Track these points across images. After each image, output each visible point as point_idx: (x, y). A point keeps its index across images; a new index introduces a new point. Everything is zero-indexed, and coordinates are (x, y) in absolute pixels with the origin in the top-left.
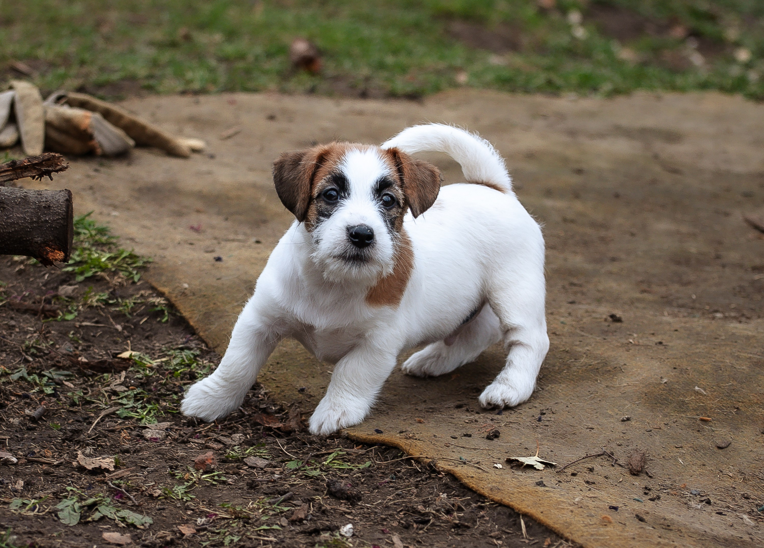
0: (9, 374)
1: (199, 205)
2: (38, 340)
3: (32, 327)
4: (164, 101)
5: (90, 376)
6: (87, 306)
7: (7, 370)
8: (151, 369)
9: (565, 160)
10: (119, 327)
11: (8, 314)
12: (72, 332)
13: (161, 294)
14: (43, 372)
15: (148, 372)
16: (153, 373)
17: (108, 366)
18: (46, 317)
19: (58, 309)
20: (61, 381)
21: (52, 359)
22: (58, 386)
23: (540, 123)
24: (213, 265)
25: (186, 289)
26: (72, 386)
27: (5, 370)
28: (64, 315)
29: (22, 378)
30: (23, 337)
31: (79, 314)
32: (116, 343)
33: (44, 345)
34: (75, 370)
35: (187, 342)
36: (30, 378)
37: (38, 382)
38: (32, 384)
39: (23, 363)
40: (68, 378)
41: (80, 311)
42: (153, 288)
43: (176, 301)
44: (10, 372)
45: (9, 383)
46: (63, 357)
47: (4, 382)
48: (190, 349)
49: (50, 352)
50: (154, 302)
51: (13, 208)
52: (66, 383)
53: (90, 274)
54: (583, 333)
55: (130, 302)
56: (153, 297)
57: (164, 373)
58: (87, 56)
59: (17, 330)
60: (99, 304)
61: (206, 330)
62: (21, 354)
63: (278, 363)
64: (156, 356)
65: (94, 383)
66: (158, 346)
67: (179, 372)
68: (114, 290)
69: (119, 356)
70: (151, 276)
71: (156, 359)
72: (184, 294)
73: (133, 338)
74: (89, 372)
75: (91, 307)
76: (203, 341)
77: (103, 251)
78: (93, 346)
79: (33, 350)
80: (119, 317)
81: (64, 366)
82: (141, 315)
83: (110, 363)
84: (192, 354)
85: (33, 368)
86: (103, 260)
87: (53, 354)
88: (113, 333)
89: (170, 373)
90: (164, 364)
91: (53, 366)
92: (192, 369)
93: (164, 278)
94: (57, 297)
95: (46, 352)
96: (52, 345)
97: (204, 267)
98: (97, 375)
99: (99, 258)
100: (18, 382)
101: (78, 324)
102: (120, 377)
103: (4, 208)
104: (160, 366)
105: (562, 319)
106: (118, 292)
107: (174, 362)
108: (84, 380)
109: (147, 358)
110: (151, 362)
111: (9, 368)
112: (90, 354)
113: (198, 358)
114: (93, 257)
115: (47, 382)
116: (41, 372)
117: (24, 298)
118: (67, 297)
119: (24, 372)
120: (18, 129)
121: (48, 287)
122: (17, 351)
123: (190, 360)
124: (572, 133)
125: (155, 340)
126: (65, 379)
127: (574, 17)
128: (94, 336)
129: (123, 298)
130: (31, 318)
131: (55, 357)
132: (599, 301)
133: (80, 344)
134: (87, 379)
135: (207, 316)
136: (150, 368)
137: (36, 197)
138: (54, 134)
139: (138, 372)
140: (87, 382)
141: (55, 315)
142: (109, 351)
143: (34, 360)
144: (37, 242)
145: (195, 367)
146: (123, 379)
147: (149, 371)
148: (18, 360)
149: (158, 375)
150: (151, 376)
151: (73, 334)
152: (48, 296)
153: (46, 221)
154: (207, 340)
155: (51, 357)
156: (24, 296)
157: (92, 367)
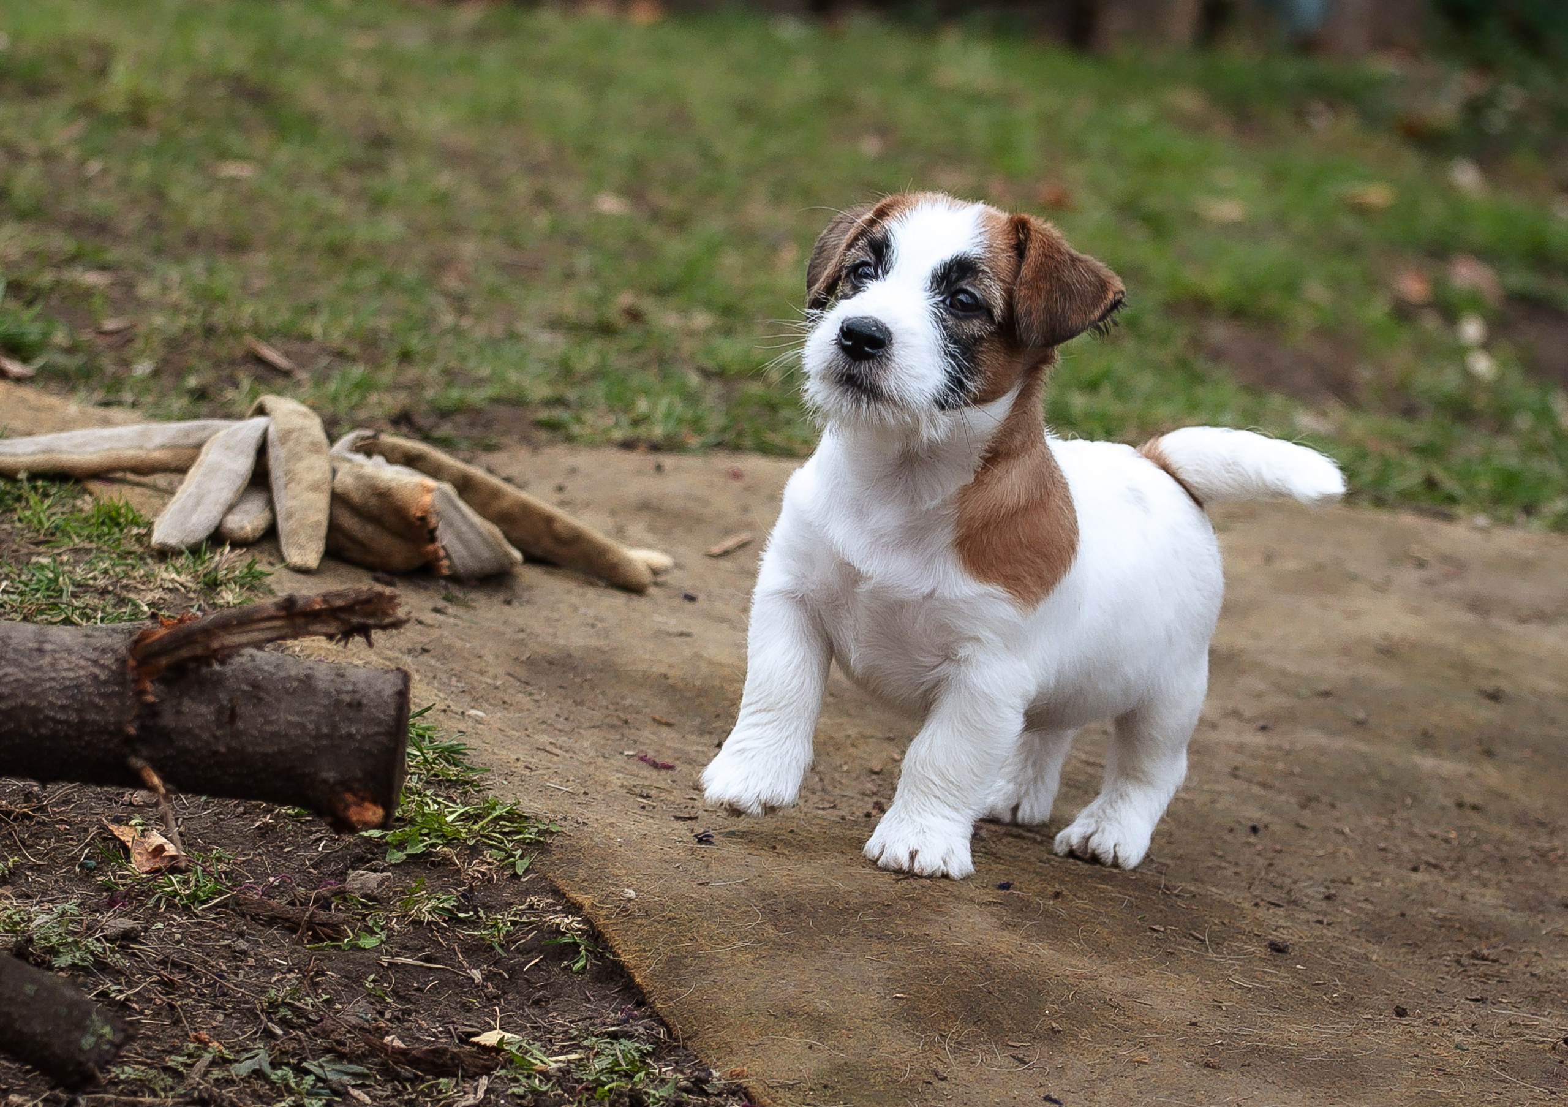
0: (230, 1061)
1: (661, 707)
2: (296, 990)
3: (285, 959)
4: (584, 459)
5: (407, 1080)
6: (408, 920)
7: (225, 1052)
8: (546, 1076)
9: (1465, 668)
10: (477, 975)
11: (233, 925)
12: (372, 977)
13: (574, 908)
14: (304, 1064)
15: (537, 1082)
16: (549, 1086)
17: (449, 1062)
18: (316, 938)
19: (345, 922)
20: (345, 1086)
21: (326, 1034)
22: (337, 1099)
23: (1410, 576)
24: (693, 851)
25: (630, 900)
26: (368, 1100)
27: (220, 1051)
28: (357, 937)
29: (258, 1074)
30: (262, 979)
31: (388, 937)
32: (467, 1008)
33: (309, 1000)
34: (375, 1064)
35: (626, 1021)
36: (275, 1075)
37: (293, 1085)
38: (279, 1088)
39: (261, 1038)
40: (359, 1082)
41: (392, 929)
42: (557, 893)
43: (606, 926)
44: (232, 1057)
45: (229, 1082)
46: (349, 1032)
47: (217, 1080)
48: (629, 1036)
49: (321, 1020)
50: (558, 925)
51: (278, 700)
52: (355, 1092)
53: (419, 849)
54: (1504, 1075)
55: (504, 920)
56: (555, 912)
57: (574, 1088)
58: (415, 342)
59: (252, 962)
60: (436, 918)
61: (671, 998)
62: (257, 1017)
63: (826, 1087)
64: (556, 1048)
65: (417, 1097)
66: (561, 1025)
67: (606, 1088)
68: (471, 889)
69: (475, 1039)
70: (553, 863)
71: (555, 1054)
72: (625, 912)
73: (505, 999)
74: (407, 1071)
75: (417, 923)
76: (663, 1023)
77: (449, 798)
78: (418, 1012)
79: (284, 1012)
80: (477, 950)
81: (352, 1052)
82: (527, 951)
83: (454, 1056)
84: (637, 1049)
85: (284, 1053)
86: (450, 819)
87: (328, 1023)
88: (462, 986)
89: (587, 1089)
90: (573, 1066)
91: (328, 1051)
92: (634, 1084)
93: (582, 873)
94: (342, 894)
95: (313, 1017)
96: (326, 1001)
97: (674, 853)
98: (423, 1081)
99: (440, 815)
100: (248, 1082)
101: (385, 960)
102: (476, 1089)
103: (260, 699)
104: (565, 1072)
105: (1458, 1038)
106: (479, 895)
107: (598, 1065)
108: (394, 1089)
109: (536, 1050)
110: (545, 1059)
111: (230, 1048)
112: (409, 1029)
113: (649, 1061)
114: (426, 810)
115: (313, 1086)
116: (300, 1062)
117: (269, 892)
118: (364, 896)
119: (262, 1058)
120: (271, 504)
121: (324, 869)
122: (248, 1009)
123: (631, 1063)
124: (1479, 605)
125: (554, 1010)
126: (353, 1083)
127: (1472, 330)
128: (418, 989)
129: (488, 908)
130: (284, 936)
131: (333, 1031)
132: (1537, 1000)
133: (388, 1006)
134: (400, 1088)
135: (674, 965)
136: (541, 1072)
137: (333, 681)
138: (349, 522)
139: (516, 1080)
140: (400, 1093)
141: (336, 933)
142: (451, 1027)
143: (286, 1033)
144: (325, 781)
145: (641, 1081)
146: (481, 1094)
147: (541, 1081)
148: (250, 1030)
149: (560, 1092)
150: (545, 1093)
151: (374, 981)
152: (324, 891)
153: (350, 736)
154: (671, 1021)
155: (324, 1031)
156: (271, 886)
157: (414, 1062)
